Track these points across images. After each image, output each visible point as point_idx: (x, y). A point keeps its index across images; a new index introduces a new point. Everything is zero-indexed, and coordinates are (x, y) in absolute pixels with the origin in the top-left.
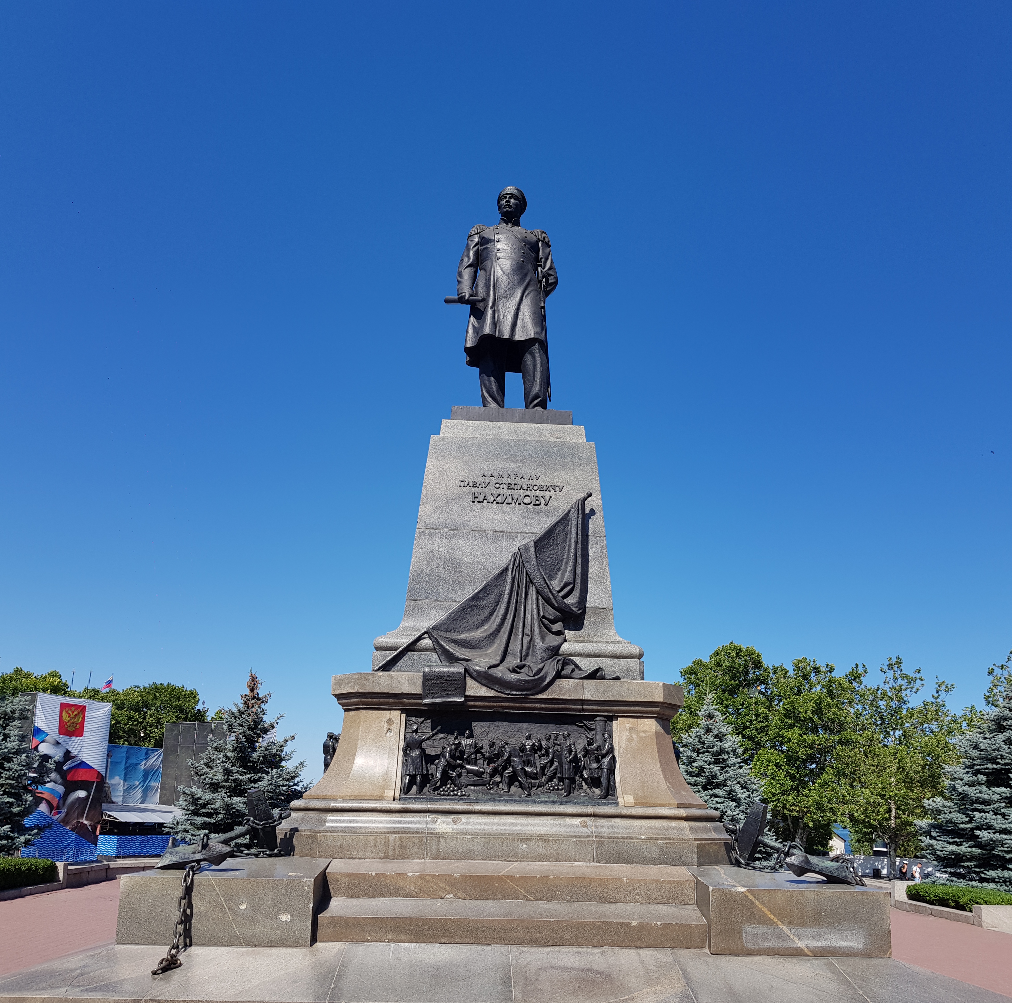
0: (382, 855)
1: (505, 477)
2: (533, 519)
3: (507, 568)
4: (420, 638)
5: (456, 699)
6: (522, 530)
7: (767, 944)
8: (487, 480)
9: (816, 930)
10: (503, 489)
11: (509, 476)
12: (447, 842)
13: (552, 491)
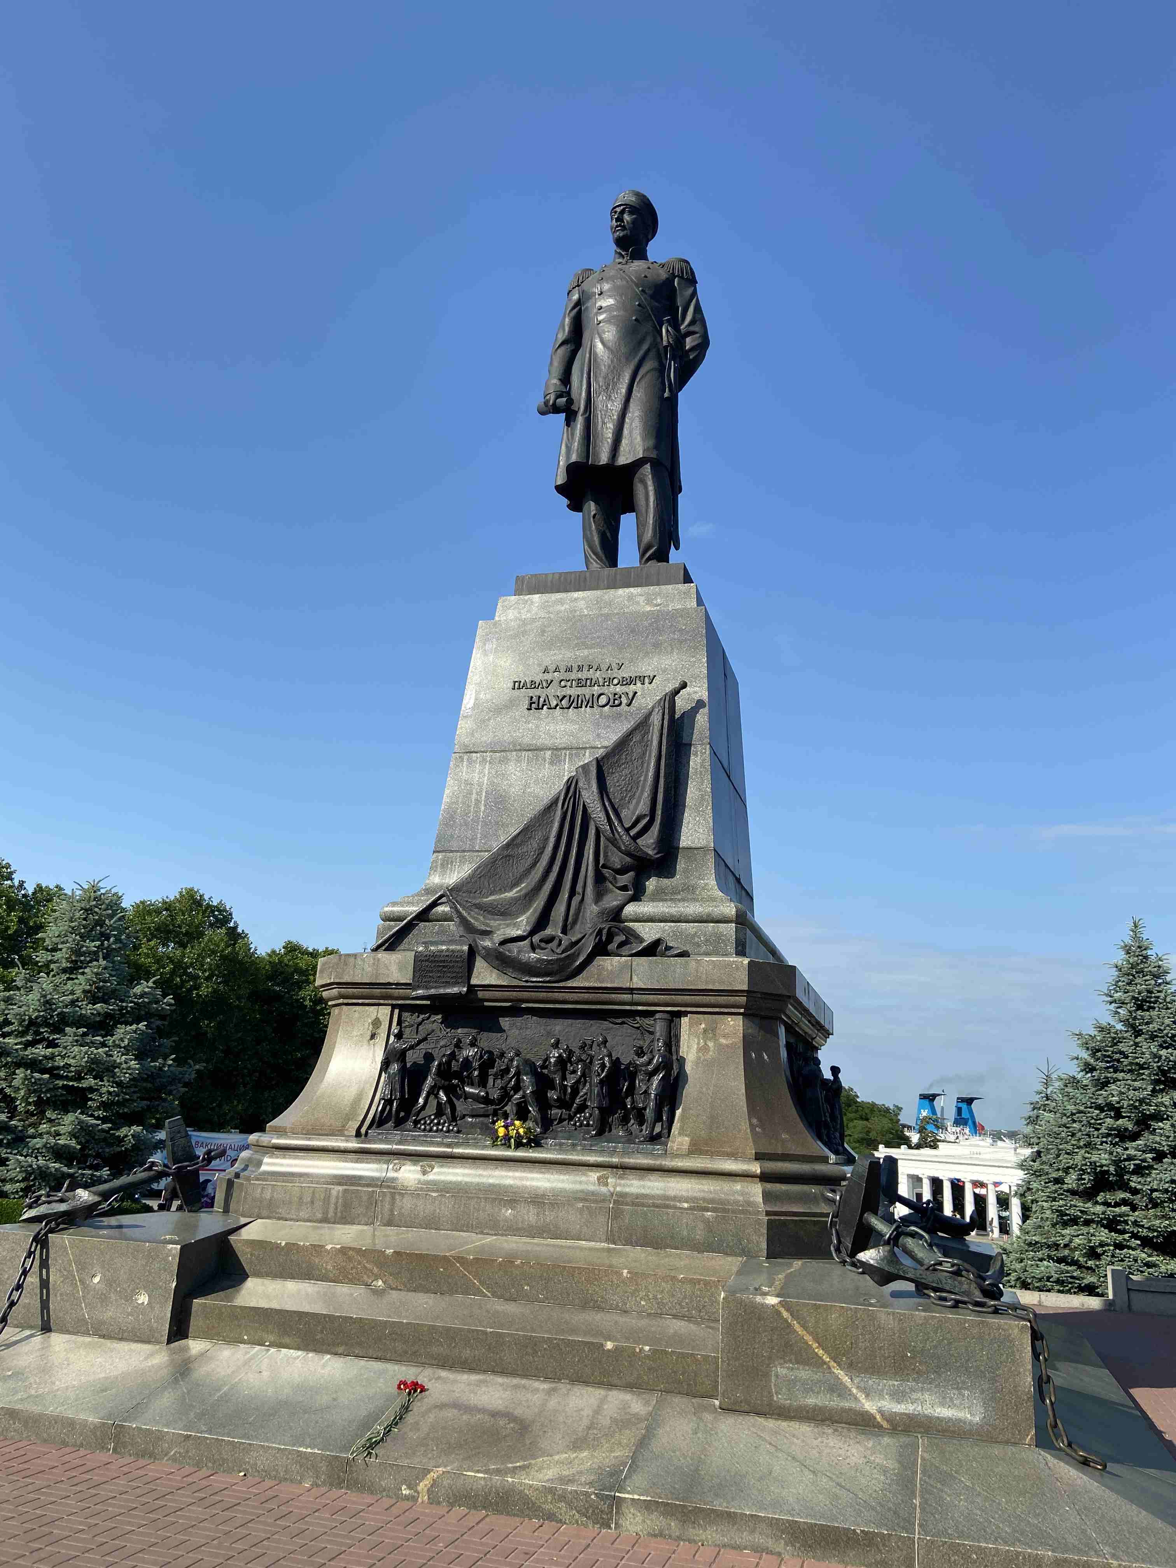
0: (319, 1216)
1: (575, 669)
2: (608, 727)
3: (557, 799)
4: (434, 904)
5: (455, 990)
6: (593, 744)
7: (811, 1401)
8: (549, 677)
9: (896, 1383)
10: (571, 687)
11: (580, 668)
12: (405, 1200)
13: (639, 684)
